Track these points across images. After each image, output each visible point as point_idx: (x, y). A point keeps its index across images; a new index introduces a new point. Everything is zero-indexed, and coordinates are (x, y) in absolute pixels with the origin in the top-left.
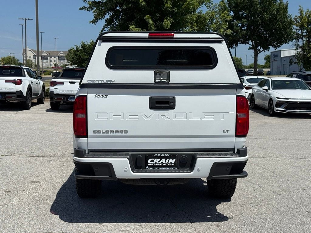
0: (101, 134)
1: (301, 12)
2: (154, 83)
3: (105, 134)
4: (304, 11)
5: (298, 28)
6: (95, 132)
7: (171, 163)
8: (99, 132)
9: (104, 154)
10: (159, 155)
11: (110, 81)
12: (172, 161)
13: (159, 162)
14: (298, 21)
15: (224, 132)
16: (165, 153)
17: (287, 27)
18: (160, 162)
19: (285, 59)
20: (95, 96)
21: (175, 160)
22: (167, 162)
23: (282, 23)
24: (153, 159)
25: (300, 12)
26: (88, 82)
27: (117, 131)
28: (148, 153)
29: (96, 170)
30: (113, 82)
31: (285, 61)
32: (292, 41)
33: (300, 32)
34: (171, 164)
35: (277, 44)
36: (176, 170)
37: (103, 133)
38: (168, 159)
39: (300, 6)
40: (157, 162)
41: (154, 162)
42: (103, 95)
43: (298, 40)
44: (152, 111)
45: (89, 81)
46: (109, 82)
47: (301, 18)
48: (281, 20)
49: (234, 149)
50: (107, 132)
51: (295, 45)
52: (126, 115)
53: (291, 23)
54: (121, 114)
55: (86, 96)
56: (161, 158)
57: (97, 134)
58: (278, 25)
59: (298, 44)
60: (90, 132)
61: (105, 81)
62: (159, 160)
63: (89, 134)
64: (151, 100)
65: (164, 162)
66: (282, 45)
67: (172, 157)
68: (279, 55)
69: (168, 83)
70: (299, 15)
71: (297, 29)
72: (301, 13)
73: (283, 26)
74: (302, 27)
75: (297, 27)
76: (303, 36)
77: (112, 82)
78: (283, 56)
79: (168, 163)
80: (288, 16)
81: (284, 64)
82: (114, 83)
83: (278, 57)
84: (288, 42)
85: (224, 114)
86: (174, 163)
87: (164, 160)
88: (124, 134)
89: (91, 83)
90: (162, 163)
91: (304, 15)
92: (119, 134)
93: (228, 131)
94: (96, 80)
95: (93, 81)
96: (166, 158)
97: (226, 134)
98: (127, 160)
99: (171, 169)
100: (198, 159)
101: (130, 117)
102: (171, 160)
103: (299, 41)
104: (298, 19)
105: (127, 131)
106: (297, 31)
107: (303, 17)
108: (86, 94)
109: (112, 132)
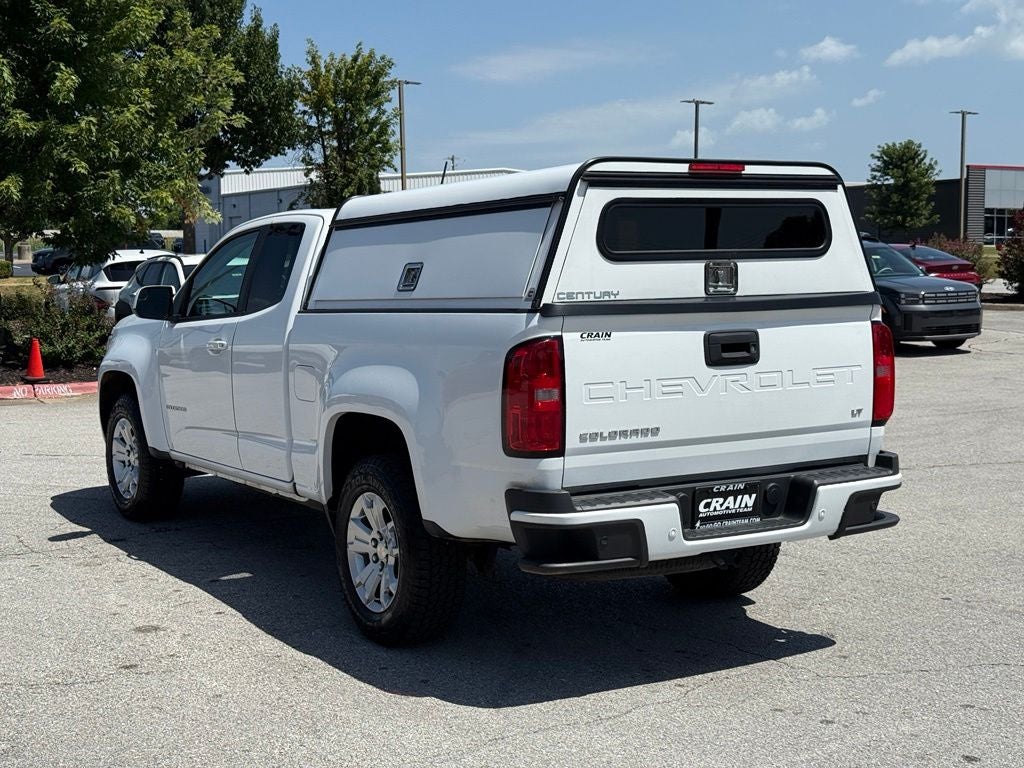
0: (599, 443)
1: (313, 58)
2: (704, 295)
3: (608, 443)
4: (320, 57)
5: (306, 108)
6: (583, 438)
7: (746, 506)
8: (594, 437)
9: (602, 498)
10: (723, 488)
11: (608, 293)
12: (749, 501)
13: (721, 505)
14: (306, 85)
15: (853, 415)
16: (734, 480)
17: (280, 104)
18: (724, 507)
19: (234, 201)
20: (581, 336)
21: (754, 496)
22: (737, 506)
23: (266, 91)
24: (709, 500)
25: (310, 59)
26: (558, 298)
27: (635, 432)
28: (698, 485)
29: (604, 543)
30: (615, 295)
31: (234, 206)
32: (294, 149)
33: (313, 122)
34: (745, 510)
35: (252, 154)
36: (758, 525)
37: (603, 438)
38: (740, 497)
39: (310, 41)
40: (718, 508)
41: (712, 509)
42: (600, 334)
43: (309, 146)
44: (713, 371)
45: (561, 296)
46: (607, 298)
47: (315, 77)
48: (261, 83)
49: (866, 456)
50: (613, 435)
51: (304, 160)
52: (656, 385)
53: (291, 92)
54: (644, 384)
55: (560, 339)
56: (725, 495)
57: (588, 444)
58: (254, 98)
59: (311, 159)
60: (572, 441)
61: (598, 295)
62: (721, 500)
63: (569, 445)
64: (709, 341)
65: (731, 506)
66: (270, 158)
67: (747, 491)
68: (214, 189)
69: (733, 295)
70: (309, 68)
71: (305, 112)
72: (314, 61)
73: (269, 102)
74: (318, 108)
75: (305, 105)
76: (323, 134)
77: (612, 298)
78: (226, 193)
79: (740, 507)
80: (280, 69)
81: (231, 218)
82: (618, 298)
83: (212, 194)
84: (284, 150)
85: (853, 369)
86: (753, 506)
87: (731, 499)
88: (650, 439)
89: (566, 300)
90: (728, 508)
91: (323, 70)
92: (640, 440)
93: (859, 411)
94: (578, 293)
95: (570, 295)
96: (735, 493)
97: (857, 419)
98: (675, 506)
99: (747, 521)
100: (820, 488)
101: (665, 389)
102: (746, 497)
103: (313, 150)
104: (305, 82)
105: (658, 429)
106: (306, 117)
107: (320, 75)
108: (559, 333)
109: (624, 434)
